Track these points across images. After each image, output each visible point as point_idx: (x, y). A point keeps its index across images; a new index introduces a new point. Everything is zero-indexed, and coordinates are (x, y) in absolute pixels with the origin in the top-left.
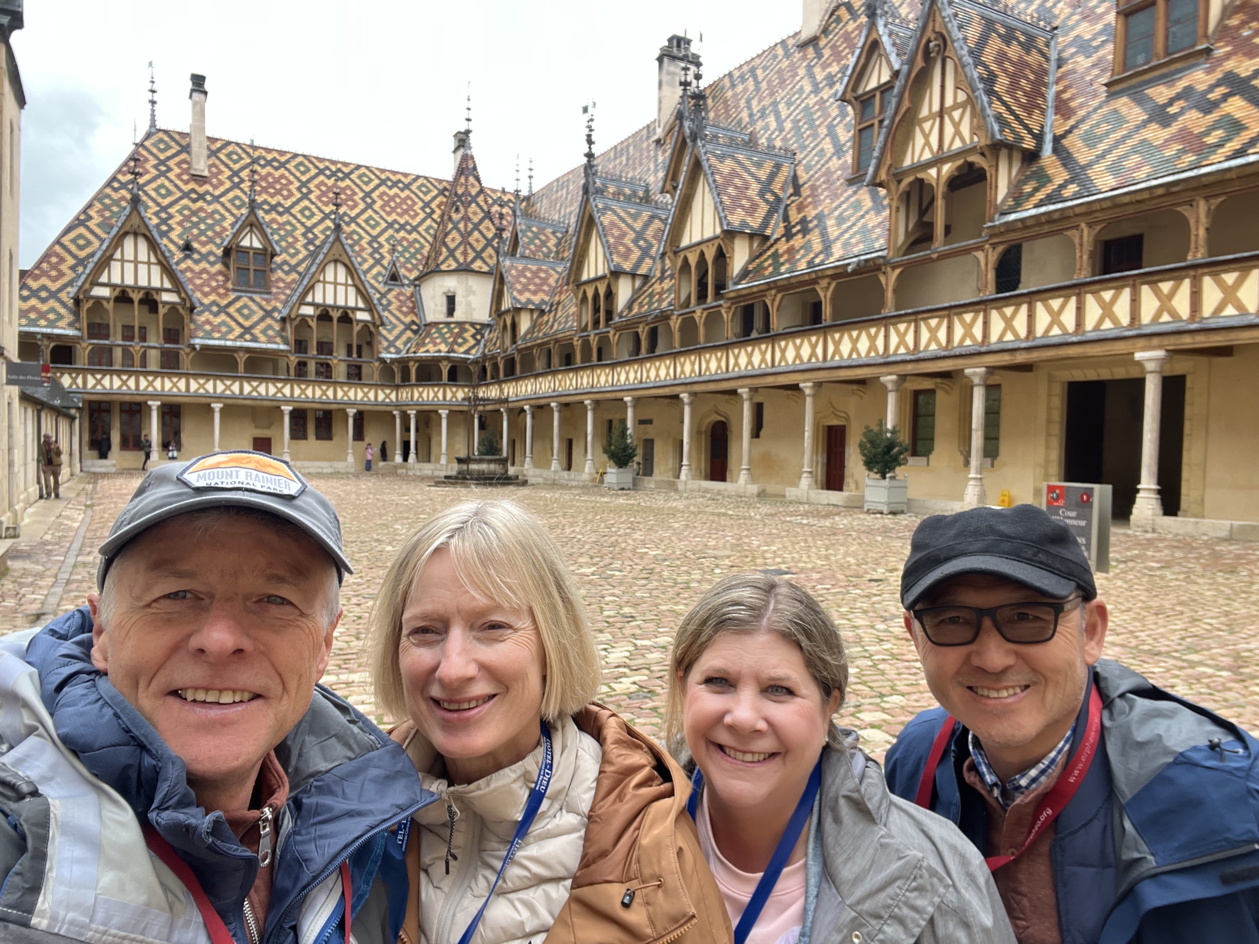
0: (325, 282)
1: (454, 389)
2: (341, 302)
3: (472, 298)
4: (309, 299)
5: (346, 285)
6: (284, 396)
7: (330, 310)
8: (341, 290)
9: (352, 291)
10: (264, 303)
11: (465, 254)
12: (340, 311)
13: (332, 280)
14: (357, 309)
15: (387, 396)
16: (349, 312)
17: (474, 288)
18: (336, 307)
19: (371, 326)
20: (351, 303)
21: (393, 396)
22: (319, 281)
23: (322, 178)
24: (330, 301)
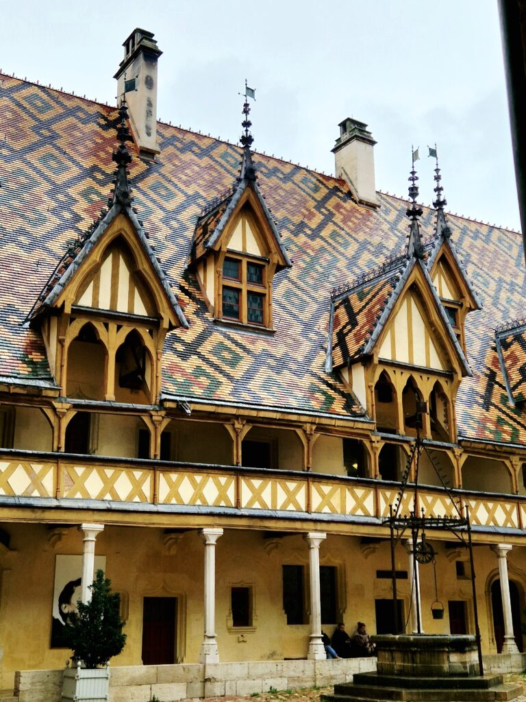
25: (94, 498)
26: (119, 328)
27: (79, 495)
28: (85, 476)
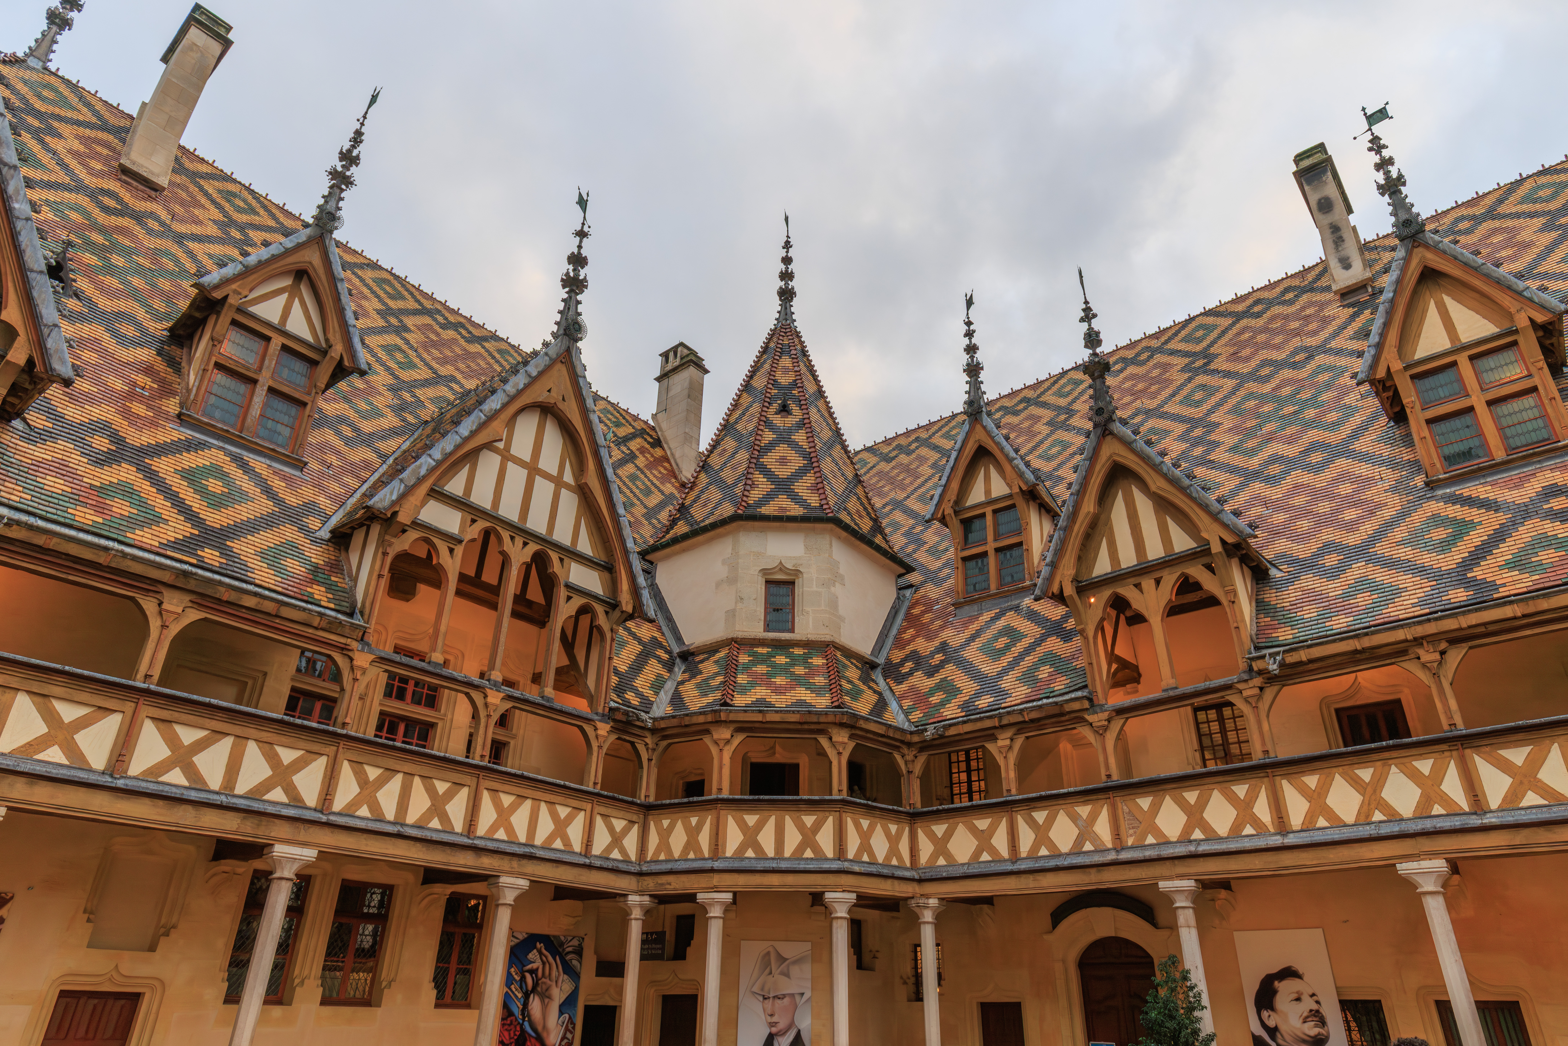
0: (507, 457)
1: (865, 823)
2: (537, 523)
3: (837, 589)
4: (455, 486)
5: (558, 481)
6: (296, 800)
7: (505, 535)
8: (543, 489)
9: (569, 502)
10: (277, 484)
11: (818, 488)
12: (533, 547)
13: (526, 455)
14: (571, 554)
15: (617, 840)
16: (554, 556)
17: (842, 570)
18: (520, 531)
19: (599, 609)
20: (562, 535)
21: (631, 842)
22: (489, 446)
23: (427, 320)
24: (509, 510)
25: (1175, 840)
26: (1158, 582)
27: (1150, 840)
28: (1155, 808)
